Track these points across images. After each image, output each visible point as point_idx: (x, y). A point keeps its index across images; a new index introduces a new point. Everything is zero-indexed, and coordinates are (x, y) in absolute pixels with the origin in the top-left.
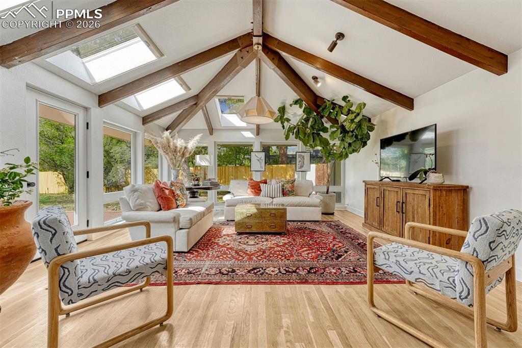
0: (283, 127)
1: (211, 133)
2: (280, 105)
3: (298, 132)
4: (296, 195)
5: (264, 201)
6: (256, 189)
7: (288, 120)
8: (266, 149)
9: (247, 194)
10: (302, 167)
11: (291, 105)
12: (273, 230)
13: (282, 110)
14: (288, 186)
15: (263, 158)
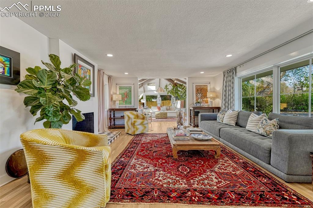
0: (167, 91)
1: (144, 92)
2: (166, 85)
3: (171, 92)
4: (171, 110)
5: (161, 111)
6: (159, 109)
7: (168, 89)
8: (161, 96)
9: (157, 110)
10: (173, 102)
11: (169, 85)
12: (164, 118)
13: (166, 86)
14: (168, 108)
15: (161, 99)
